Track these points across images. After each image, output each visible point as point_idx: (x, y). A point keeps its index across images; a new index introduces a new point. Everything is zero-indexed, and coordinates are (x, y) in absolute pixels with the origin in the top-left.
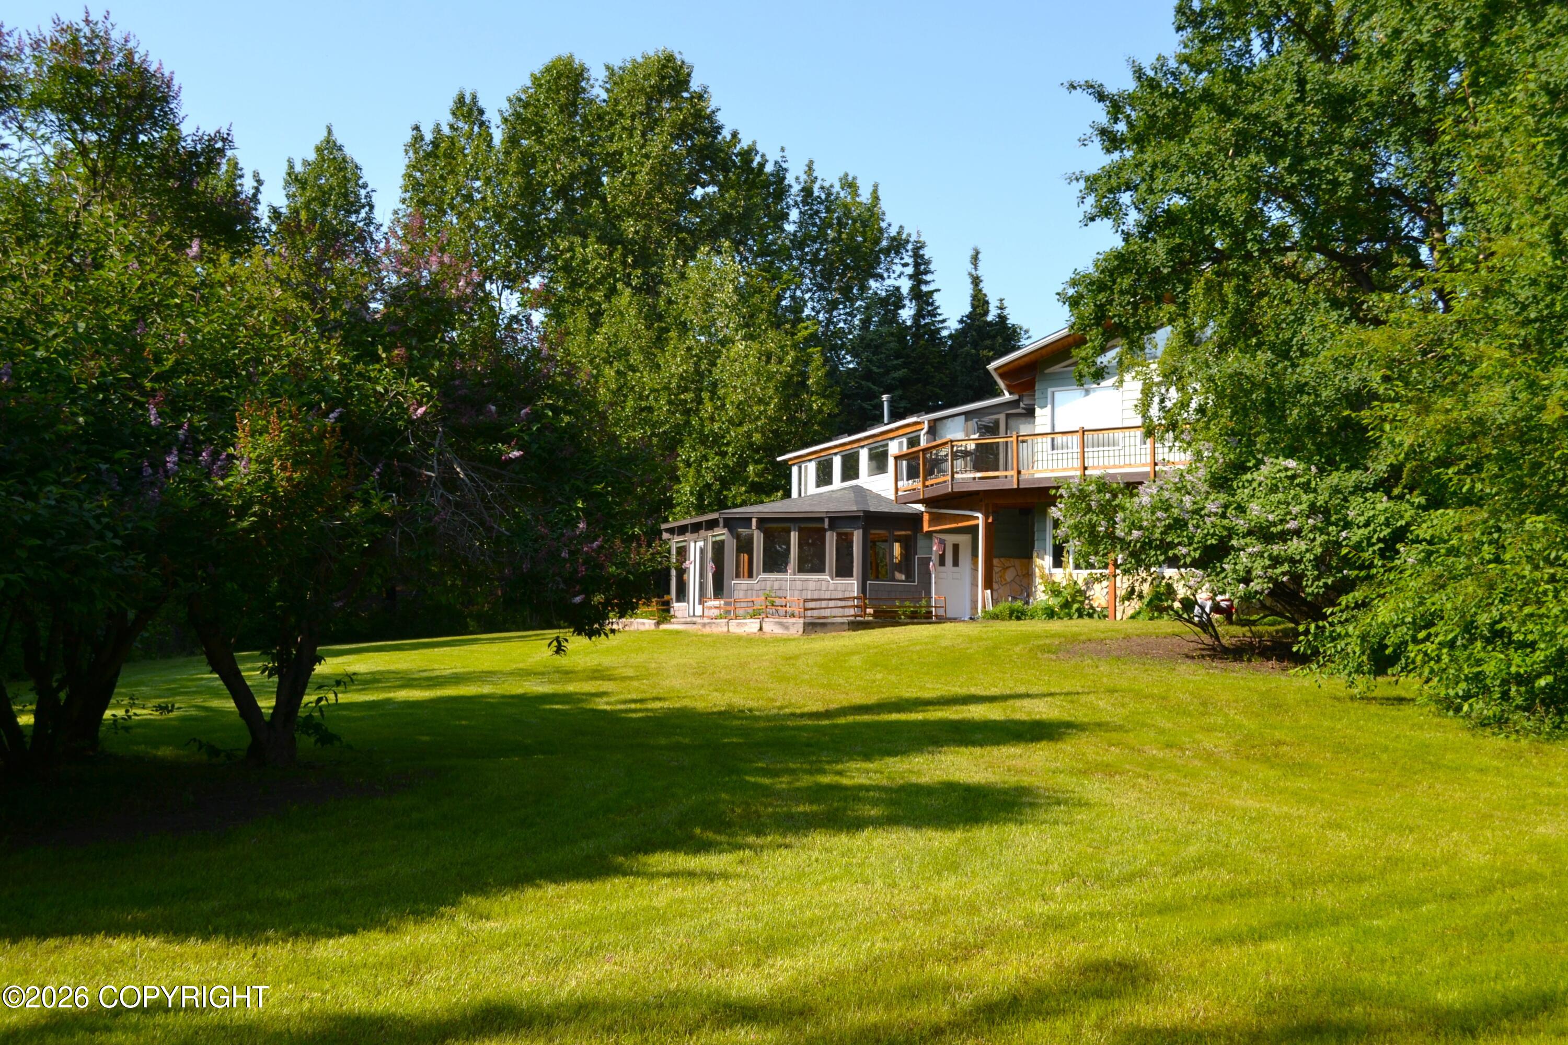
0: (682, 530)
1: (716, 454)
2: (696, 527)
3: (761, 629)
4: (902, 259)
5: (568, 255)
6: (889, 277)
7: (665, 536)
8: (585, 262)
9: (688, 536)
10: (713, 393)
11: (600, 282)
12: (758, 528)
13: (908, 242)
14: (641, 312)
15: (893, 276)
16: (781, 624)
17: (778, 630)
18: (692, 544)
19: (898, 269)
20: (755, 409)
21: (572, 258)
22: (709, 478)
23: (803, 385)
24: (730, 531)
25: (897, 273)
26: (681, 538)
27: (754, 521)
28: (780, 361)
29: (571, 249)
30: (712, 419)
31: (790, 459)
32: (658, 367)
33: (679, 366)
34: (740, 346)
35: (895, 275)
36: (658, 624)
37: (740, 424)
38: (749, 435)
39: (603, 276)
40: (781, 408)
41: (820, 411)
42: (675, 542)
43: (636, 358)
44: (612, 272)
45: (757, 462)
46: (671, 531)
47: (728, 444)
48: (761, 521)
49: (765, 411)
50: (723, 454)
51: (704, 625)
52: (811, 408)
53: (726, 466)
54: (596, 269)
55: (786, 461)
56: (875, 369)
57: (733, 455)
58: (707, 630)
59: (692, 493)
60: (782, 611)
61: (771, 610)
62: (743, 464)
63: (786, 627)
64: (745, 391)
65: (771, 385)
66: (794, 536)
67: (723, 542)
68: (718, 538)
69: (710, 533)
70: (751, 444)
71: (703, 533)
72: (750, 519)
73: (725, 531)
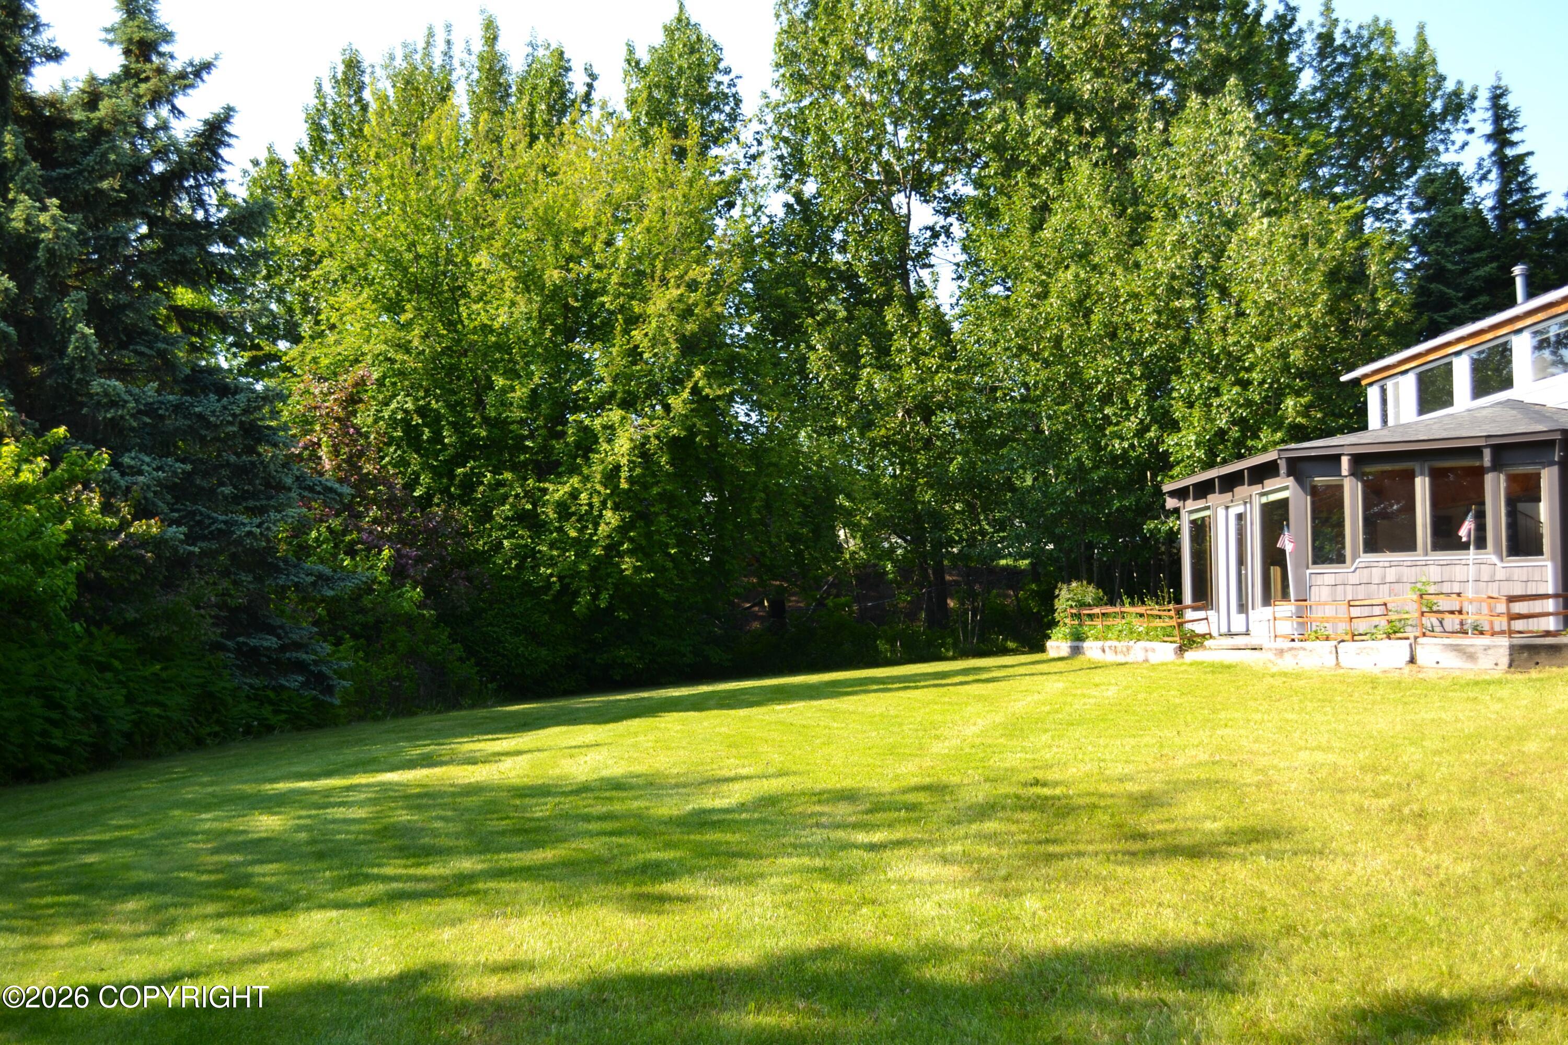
0: (1203, 490)
1: (1234, 384)
2: (1230, 483)
3: (1412, 660)
4: (1466, 122)
5: (1000, 127)
6: (1447, 150)
7: (1171, 503)
8: (1024, 133)
9: (1214, 499)
10: (1224, 293)
11: (1045, 161)
12: (1353, 474)
13: (1473, 97)
14: (1106, 190)
15: (1452, 148)
16: (1456, 648)
17: (1452, 661)
18: (1221, 512)
19: (1459, 137)
20: (1291, 312)
21: (1005, 130)
22: (1222, 423)
23: (1359, 278)
24: (1299, 480)
25: (1459, 144)
26: (1201, 504)
27: (1345, 461)
28: (1322, 244)
29: (1003, 117)
30: (1224, 330)
31: (1366, 376)
32: (1137, 265)
33: (1167, 259)
34: (1257, 226)
35: (1457, 146)
36: (1181, 650)
37: (1268, 339)
38: (1283, 353)
39: (1049, 151)
40: (1332, 309)
41: (1388, 313)
42: (1190, 509)
43: (1102, 255)
44: (1060, 144)
45: (1298, 393)
46: (1181, 494)
47: (1249, 370)
48: (1358, 460)
49: (1308, 315)
50: (1245, 384)
51: (1281, 652)
52: (1377, 312)
53: (1249, 403)
54: (1039, 142)
55: (1356, 382)
56: (1450, 266)
57: (1261, 383)
58: (1287, 663)
59: (1198, 444)
60: (1452, 622)
61: (1431, 620)
62: (1278, 395)
63: (1471, 657)
64: (1273, 286)
65: (1313, 275)
66: (1422, 486)
67: (1284, 503)
68: (1273, 497)
69: (1257, 489)
70: (1286, 368)
71: (1242, 491)
72: (1337, 458)
73: (1290, 482)
